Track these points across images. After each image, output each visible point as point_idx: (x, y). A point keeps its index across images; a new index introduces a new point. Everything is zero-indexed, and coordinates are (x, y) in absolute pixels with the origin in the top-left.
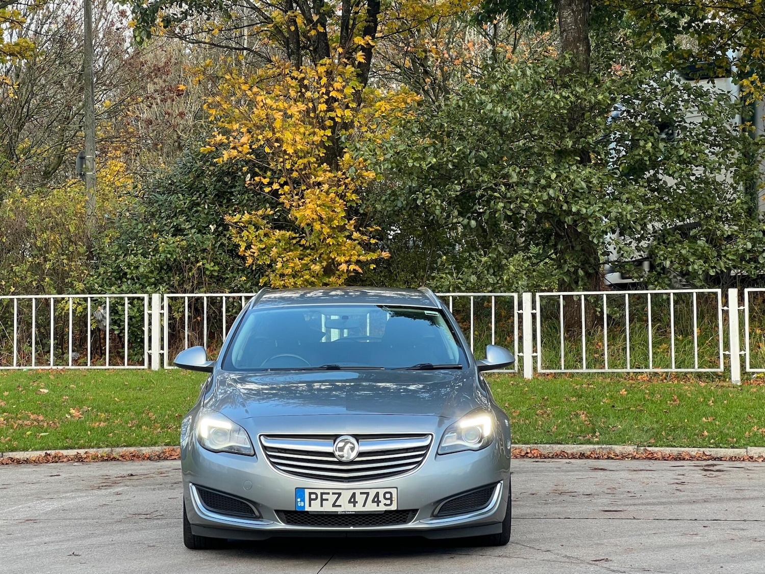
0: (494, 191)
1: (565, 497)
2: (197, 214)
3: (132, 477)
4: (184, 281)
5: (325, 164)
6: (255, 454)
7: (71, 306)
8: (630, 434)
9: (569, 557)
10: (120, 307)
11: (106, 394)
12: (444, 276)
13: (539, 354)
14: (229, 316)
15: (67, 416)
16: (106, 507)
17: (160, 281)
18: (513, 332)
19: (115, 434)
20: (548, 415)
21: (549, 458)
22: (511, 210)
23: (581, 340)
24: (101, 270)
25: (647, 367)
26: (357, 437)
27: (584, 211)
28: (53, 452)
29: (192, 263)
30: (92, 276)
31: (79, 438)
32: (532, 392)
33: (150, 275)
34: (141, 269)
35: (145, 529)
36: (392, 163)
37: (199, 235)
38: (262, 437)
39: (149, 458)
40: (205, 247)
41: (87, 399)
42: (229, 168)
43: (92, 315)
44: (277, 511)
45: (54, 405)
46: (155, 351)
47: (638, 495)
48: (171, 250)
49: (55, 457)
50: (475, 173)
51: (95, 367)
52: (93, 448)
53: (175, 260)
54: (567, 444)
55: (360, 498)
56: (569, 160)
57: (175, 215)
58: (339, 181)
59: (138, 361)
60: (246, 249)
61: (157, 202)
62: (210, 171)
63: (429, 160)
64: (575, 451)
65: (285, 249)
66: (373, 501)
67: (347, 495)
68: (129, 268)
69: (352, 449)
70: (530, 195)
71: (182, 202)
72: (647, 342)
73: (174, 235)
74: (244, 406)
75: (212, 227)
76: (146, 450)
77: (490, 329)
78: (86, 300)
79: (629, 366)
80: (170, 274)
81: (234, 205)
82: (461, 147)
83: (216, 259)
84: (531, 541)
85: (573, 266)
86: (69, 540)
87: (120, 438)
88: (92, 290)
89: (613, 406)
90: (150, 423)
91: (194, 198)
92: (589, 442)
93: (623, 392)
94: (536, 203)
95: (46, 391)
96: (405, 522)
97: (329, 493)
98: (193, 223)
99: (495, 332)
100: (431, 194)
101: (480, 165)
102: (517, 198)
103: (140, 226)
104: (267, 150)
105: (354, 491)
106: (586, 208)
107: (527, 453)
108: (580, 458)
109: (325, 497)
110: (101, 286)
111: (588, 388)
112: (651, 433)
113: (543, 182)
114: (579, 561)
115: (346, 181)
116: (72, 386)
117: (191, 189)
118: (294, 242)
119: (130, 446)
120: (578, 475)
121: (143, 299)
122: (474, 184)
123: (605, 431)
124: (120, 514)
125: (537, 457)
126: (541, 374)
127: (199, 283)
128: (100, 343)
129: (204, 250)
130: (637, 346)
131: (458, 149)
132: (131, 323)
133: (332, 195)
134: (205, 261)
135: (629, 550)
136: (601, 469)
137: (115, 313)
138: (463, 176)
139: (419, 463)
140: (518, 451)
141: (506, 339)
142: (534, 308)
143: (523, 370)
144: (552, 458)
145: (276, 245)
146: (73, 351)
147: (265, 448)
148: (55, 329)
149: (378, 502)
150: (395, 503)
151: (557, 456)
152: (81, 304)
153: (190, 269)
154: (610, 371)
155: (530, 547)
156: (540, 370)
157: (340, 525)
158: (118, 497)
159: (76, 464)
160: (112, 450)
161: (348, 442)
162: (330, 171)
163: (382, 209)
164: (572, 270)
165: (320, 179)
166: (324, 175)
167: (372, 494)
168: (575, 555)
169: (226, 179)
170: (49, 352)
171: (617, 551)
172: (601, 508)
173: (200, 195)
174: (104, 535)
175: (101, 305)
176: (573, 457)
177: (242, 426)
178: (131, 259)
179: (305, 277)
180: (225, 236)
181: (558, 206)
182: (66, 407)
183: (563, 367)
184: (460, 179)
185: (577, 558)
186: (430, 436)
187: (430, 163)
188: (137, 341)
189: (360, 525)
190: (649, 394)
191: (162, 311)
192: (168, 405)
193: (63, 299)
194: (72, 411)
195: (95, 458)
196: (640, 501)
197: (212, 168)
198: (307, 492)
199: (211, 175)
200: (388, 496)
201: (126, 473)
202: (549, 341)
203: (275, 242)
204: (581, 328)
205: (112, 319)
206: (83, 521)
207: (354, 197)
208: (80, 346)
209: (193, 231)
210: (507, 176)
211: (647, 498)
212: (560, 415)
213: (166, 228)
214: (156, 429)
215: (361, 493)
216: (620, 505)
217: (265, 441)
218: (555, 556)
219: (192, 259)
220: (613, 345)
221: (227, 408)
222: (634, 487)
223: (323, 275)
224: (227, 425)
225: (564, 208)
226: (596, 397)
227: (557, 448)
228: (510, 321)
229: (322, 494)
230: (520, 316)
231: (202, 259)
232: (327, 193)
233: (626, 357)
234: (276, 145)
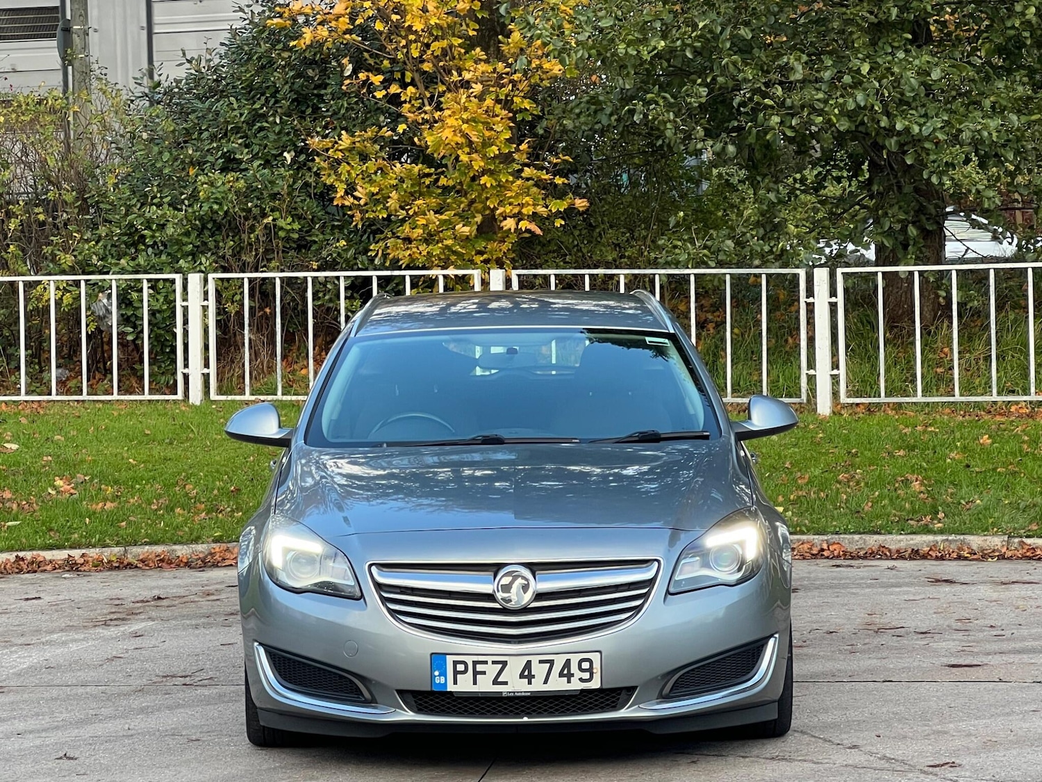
0: (765, 95)
1: (885, 639)
2: (262, 134)
3: (160, 603)
4: (242, 248)
5: (478, 49)
6: (362, 596)
7: (52, 295)
8: (996, 515)
9: (889, 759)
10: (135, 295)
11: (115, 451)
12: (679, 243)
13: (842, 371)
14: (319, 306)
15: (50, 490)
16: (116, 663)
17: (202, 248)
18: (798, 329)
19: (129, 523)
20: (858, 483)
21: (859, 557)
22: (791, 127)
23: (913, 343)
24: (103, 230)
25: (1026, 391)
26: (533, 567)
27: (916, 129)
28: (28, 555)
29: (255, 218)
30: (88, 241)
31: (71, 530)
32: (831, 441)
33: (185, 239)
34: (170, 230)
35: (183, 706)
36: (591, 48)
37: (266, 171)
38: (374, 569)
39: (188, 565)
40: (276, 190)
41: (82, 461)
42: (315, 54)
43: (88, 309)
44: (401, 692)
45: (28, 472)
46: (196, 370)
47: (1007, 633)
48: (219, 196)
49: (32, 563)
50: (730, 65)
51: (95, 398)
52: (94, 546)
53: (226, 213)
54: (890, 533)
55: (539, 670)
56: (894, 40)
57: (226, 135)
58: (500, 77)
59: (167, 386)
60: (347, 193)
61: (194, 111)
62: (283, 59)
63: (653, 43)
64: (902, 545)
65: (412, 194)
66: (561, 675)
67: (516, 665)
68: (149, 228)
69: (525, 588)
70: (826, 102)
71: (236, 113)
72: (1026, 345)
73: (224, 170)
74: (340, 508)
75: (288, 156)
76: (182, 551)
77: (759, 322)
78: (77, 284)
79: (995, 391)
80: (219, 238)
81: (325, 117)
82: (707, 22)
83: (295, 209)
84: (826, 727)
85: (899, 221)
86: (57, 728)
87: (138, 528)
88: (88, 265)
89: (968, 466)
90: (188, 503)
91: (257, 106)
92: (927, 530)
93: (985, 440)
94: (835, 115)
95: (15, 447)
96: (615, 708)
97: (486, 662)
98: (256, 149)
99: (768, 329)
100: (657, 103)
101: (740, 51)
102: (803, 107)
103: (166, 156)
104: (379, 26)
105: (529, 658)
106: (921, 125)
107: (823, 550)
108: (911, 559)
109: (479, 668)
110: (102, 259)
111: (925, 432)
112: (1032, 513)
113: (847, 79)
114: (905, 766)
115: (515, 77)
116: (57, 437)
117: (251, 91)
118: (427, 181)
119: (156, 543)
120: (907, 593)
121: (173, 281)
122: (731, 84)
123: (953, 510)
124: (141, 676)
125: (838, 557)
126: (845, 406)
127: (267, 251)
128: (103, 352)
129: (274, 197)
130: (1010, 353)
131: (701, 25)
132: (155, 321)
133: (489, 102)
134: (277, 214)
135: (990, 745)
136: (946, 581)
137: (127, 305)
138: (712, 70)
139: (638, 609)
140: (806, 546)
141: (786, 341)
142: (833, 293)
143: (815, 397)
144: (865, 557)
145: (395, 187)
146: (58, 367)
147: (379, 586)
148: (27, 330)
149: (569, 676)
150: (597, 677)
151: (871, 555)
152: (69, 292)
153: (252, 229)
154: (963, 399)
155: (825, 740)
156: (844, 399)
157: (506, 715)
158: (138, 642)
159: (67, 575)
160: (126, 551)
161: (519, 576)
162: (487, 61)
163: (575, 127)
164: (898, 227)
165: (467, 76)
166: (476, 68)
167: (559, 662)
168: (898, 754)
169: (310, 73)
170: (18, 368)
171: (971, 745)
172: (945, 661)
173: (267, 100)
174: (115, 717)
175: (102, 292)
176: (900, 556)
177: (339, 548)
178: (152, 212)
179: (446, 242)
180: (310, 169)
181: (873, 120)
182: (47, 475)
183: (883, 394)
184: (706, 76)
185: (902, 761)
186: (656, 564)
187: (655, 48)
188: (165, 350)
189: (540, 714)
190: (1029, 443)
191: (205, 303)
192: (217, 471)
193: (39, 282)
194: (59, 482)
195: (99, 565)
196: (1012, 645)
197: (286, 55)
198: (450, 659)
199: (284, 67)
200: (586, 665)
201: (148, 594)
202: (859, 346)
203: (394, 182)
204: (914, 322)
205: (122, 315)
206: (81, 690)
207: (527, 104)
208: (70, 357)
209: (256, 163)
210: (786, 69)
211: (1023, 639)
212: (880, 482)
213: (210, 158)
214: (197, 514)
215: (541, 662)
216: (977, 654)
217: (380, 575)
218: (867, 757)
219: (256, 211)
220: (969, 352)
221: (314, 515)
222: (1002, 617)
223: (476, 237)
224: (316, 547)
225: (883, 124)
226: (938, 449)
227: (873, 541)
228: (793, 309)
229: (475, 663)
230: (810, 308)
231: (272, 210)
232: (481, 98)
233: (990, 372)
234: (395, 17)
